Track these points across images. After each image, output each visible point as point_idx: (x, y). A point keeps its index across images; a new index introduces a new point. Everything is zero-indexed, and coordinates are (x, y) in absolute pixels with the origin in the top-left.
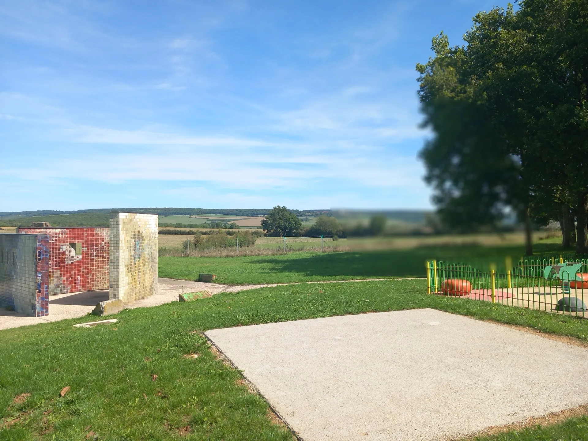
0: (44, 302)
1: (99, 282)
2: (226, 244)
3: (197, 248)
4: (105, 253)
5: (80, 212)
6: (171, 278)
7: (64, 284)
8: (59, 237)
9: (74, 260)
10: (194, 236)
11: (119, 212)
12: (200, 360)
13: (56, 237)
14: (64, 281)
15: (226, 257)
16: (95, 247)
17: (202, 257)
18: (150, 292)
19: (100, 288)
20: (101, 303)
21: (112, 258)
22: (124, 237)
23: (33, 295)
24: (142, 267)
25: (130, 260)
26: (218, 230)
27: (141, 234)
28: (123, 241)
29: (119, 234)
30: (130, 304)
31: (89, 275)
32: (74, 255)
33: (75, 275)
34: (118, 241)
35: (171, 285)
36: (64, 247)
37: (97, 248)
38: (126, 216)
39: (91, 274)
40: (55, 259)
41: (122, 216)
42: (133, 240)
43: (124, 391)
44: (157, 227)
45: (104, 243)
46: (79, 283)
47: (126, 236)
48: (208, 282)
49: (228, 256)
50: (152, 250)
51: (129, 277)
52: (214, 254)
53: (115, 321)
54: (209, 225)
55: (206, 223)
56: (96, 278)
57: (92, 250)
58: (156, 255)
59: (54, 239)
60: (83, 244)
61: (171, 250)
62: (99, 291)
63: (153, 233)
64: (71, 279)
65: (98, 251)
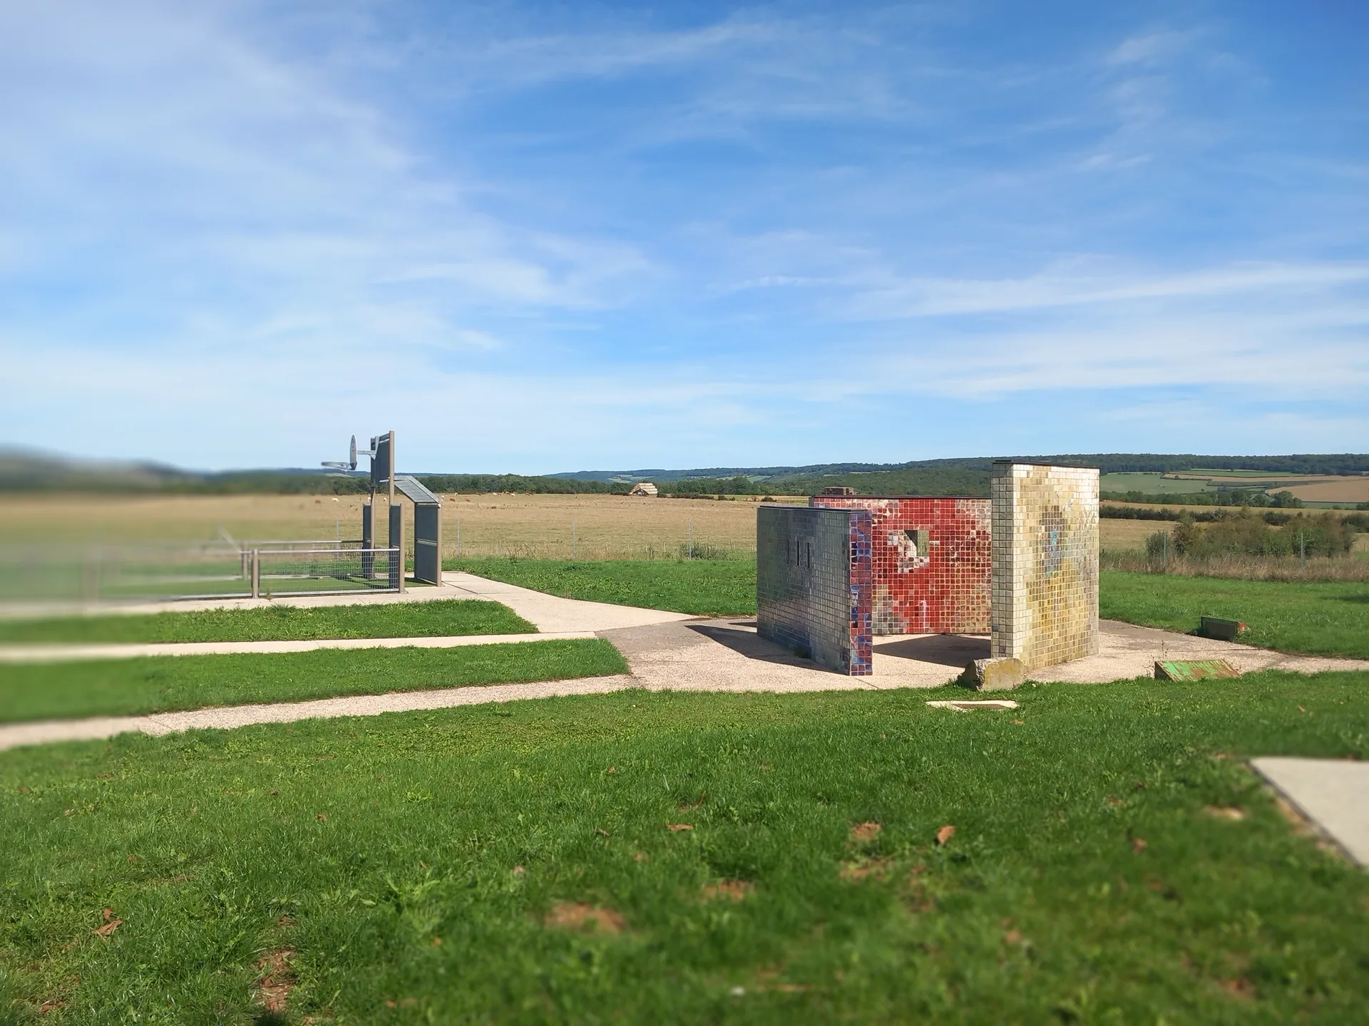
0: (864, 647)
1: (966, 617)
2: (1264, 546)
3: (1187, 554)
4: (976, 554)
5: (911, 466)
6: (1128, 622)
7: (896, 614)
8: (885, 517)
9: (915, 567)
10: (1175, 523)
11: (1013, 463)
12: (1250, 828)
13: (880, 517)
14: (896, 609)
15: (1266, 580)
16: (956, 541)
17: (1200, 575)
18: (1080, 648)
19: (968, 629)
20: (976, 662)
21: (996, 565)
22: (1024, 520)
23: (844, 630)
24: (1062, 591)
25: (1037, 572)
26: (1239, 509)
27: (1061, 513)
28: (1021, 529)
29: (1011, 513)
30: (1036, 672)
31: (944, 601)
32: (914, 555)
33: (916, 598)
34: (1011, 528)
35: (1130, 637)
36: (894, 537)
37: (961, 541)
38: (1028, 473)
39: (948, 598)
40: (878, 562)
41: (1019, 471)
42: (1043, 527)
43: (1071, 859)
44: (1096, 498)
45: (974, 531)
46: (925, 614)
47: (1028, 517)
48: (1226, 639)
49: (1273, 578)
50: (1085, 551)
51: (1034, 610)
52: (1233, 571)
53: (1011, 704)
54: (1212, 495)
55: (1205, 491)
56: (958, 608)
57: (951, 547)
58: (1096, 563)
59: (876, 520)
60: (932, 532)
61: (1119, 556)
62: (966, 636)
63: (1088, 513)
64: (908, 605)
65: (963, 548)
